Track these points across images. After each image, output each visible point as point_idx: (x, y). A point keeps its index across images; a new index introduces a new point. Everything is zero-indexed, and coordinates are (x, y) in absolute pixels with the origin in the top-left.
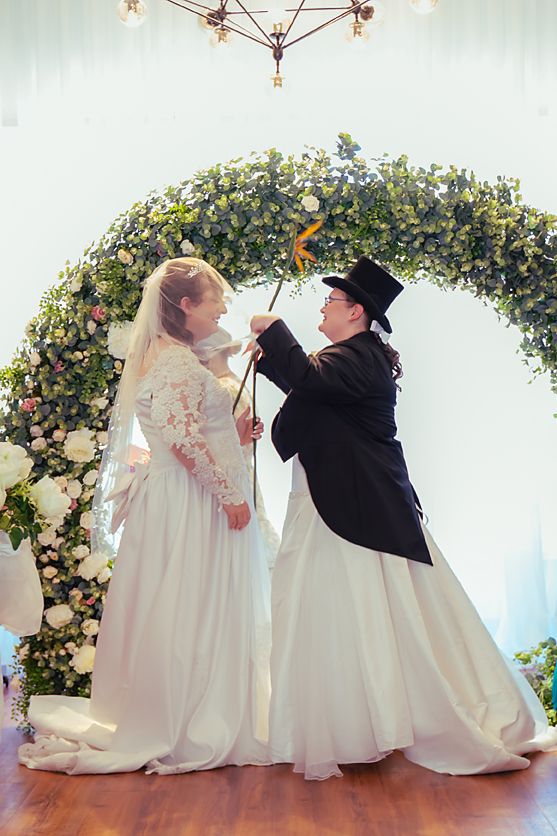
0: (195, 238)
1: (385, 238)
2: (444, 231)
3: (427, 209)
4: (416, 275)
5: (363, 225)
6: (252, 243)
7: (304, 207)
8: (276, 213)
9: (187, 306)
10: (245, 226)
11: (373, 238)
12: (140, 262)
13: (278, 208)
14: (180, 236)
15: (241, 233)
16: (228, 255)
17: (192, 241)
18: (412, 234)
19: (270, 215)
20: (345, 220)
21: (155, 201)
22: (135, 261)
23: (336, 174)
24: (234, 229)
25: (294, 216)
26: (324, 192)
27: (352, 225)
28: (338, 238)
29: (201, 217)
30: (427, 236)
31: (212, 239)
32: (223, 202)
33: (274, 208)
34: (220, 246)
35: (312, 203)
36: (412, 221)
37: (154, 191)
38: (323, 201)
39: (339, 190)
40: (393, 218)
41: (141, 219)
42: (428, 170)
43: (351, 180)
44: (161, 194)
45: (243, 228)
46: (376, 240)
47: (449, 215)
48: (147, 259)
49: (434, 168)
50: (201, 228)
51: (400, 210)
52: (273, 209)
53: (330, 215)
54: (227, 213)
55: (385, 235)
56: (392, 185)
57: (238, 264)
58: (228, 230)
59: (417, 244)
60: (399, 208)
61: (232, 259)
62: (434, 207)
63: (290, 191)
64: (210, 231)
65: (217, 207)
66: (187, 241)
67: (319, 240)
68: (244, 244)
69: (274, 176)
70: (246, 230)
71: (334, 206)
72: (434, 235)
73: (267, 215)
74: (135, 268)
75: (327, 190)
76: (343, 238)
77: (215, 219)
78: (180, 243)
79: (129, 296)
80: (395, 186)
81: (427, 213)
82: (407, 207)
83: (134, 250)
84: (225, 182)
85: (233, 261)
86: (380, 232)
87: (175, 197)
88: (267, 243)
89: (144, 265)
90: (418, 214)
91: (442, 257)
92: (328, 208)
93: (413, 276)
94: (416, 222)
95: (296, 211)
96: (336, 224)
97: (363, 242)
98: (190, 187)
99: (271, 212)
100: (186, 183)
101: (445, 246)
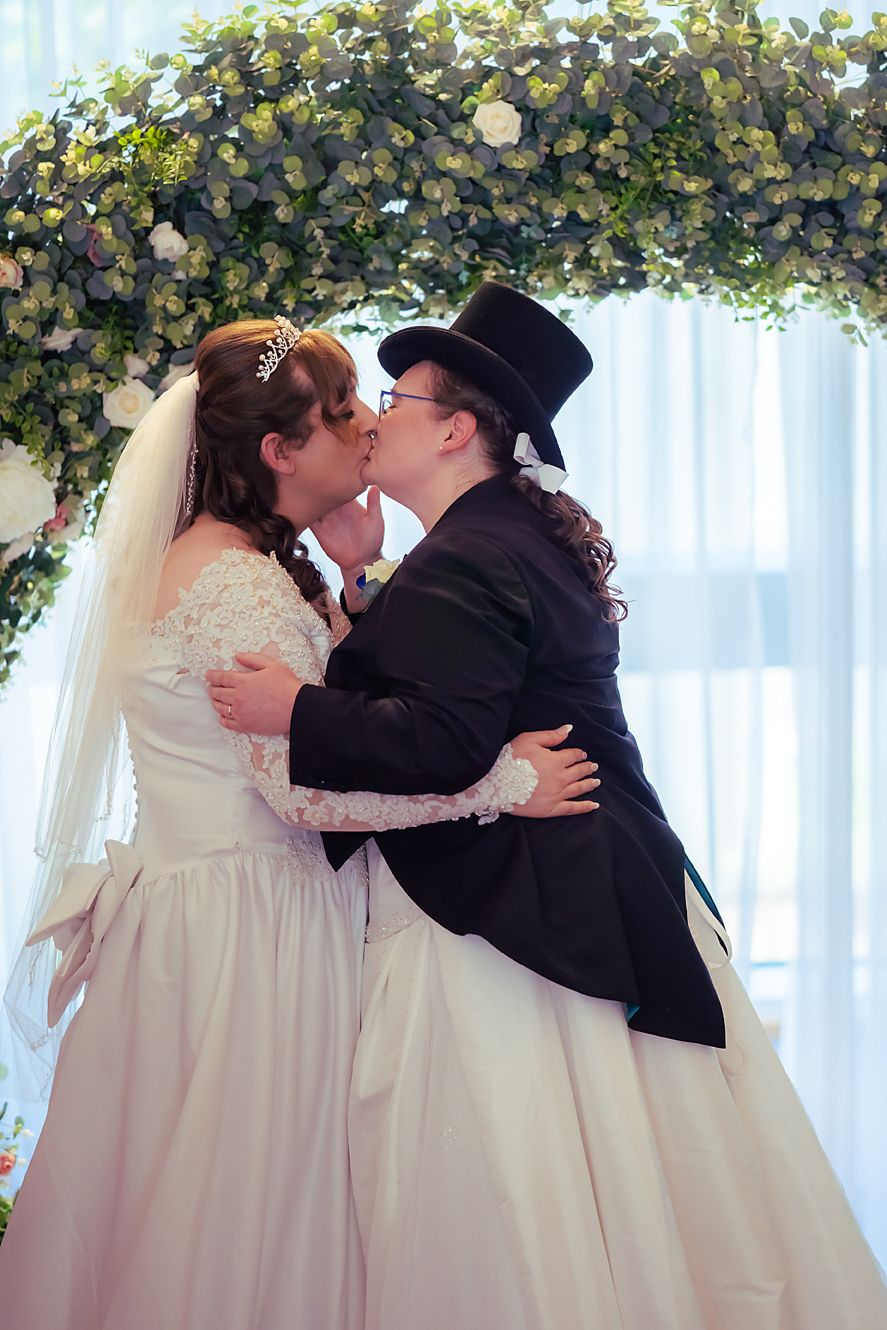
0: (188, 217)
1: (698, 216)
2: (855, 192)
3: (812, 136)
4: (782, 302)
5: (640, 180)
6: (342, 229)
7: (478, 134)
8: (406, 150)
9: (280, 452)
10: (324, 185)
11: (665, 215)
12: (42, 287)
13: (411, 138)
14: (148, 216)
15: (310, 202)
16: (276, 259)
17: (179, 227)
18: (771, 206)
19: (389, 157)
20: (590, 169)
21: (78, 110)
22: (27, 282)
23: (564, 37)
24: (292, 195)
25: (455, 163)
26: (534, 93)
27: (610, 181)
28: (572, 216)
29: (206, 160)
30: (809, 208)
31: (235, 221)
32: (262, 120)
33: (402, 137)
34: (255, 236)
35: (500, 124)
36: (770, 172)
37: (77, 82)
38: (532, 118)
39: (573, 89)
40: (718, 161)
41: (44, 167)
42: (815, 27)
43: (606, 54)
44: (94, 89)
45: (317, 190)
46: (674, 218)
47: (869, 151)
48: (61, 279)
49: (829, 20)
50: (204, 189)
51: (739, 141)
52: (396, 140)
53: (550, 157)
54: (273, 150)
55: (696, 207)
56: (716, 74)
57: (306, 284)
58: (279, 197)
59: (782, 231)
60: (733, 137)
61: (286, 271)
62: (829, 131)
63: (442, 84)
64: (229, 199)
65: (247, 133)
66: (168, 225)
67: (523, 222)
68: (319, 233)
69: (398, 39)
70: (327, 195)
71: (559, 133)
72: (831, 206)
73: (382, 155)
74: (29, 305)
75: (541, 90)
76: (584, 215)
77: (241, 168)
78: (148, 231)
79: (12, 377)
80: (723, 77)
81: (810, 144)
82: (756, 134)
83: (26, 256)
84: (266, 61)
85: (289, 276)
86: (683, 197)
87: (133, 100)
88: (382, 227)
89: (54, 292)
90: (788, 151)
91: (851, 261)
92: (544, 138)
93: (774, 307)
94: (780, 172)
95: (457, 143)
96: (567, 177)
97: (639, 226)
98: (171, 75)
99: (392, 148)
100: (161, 62)
101: (860, 232)
